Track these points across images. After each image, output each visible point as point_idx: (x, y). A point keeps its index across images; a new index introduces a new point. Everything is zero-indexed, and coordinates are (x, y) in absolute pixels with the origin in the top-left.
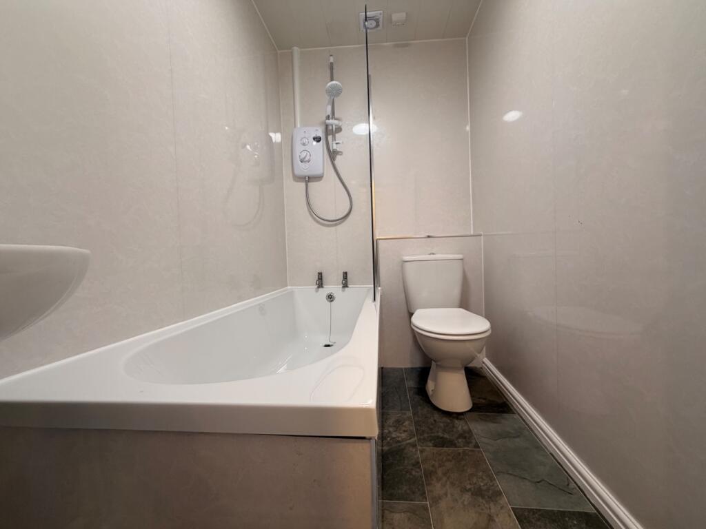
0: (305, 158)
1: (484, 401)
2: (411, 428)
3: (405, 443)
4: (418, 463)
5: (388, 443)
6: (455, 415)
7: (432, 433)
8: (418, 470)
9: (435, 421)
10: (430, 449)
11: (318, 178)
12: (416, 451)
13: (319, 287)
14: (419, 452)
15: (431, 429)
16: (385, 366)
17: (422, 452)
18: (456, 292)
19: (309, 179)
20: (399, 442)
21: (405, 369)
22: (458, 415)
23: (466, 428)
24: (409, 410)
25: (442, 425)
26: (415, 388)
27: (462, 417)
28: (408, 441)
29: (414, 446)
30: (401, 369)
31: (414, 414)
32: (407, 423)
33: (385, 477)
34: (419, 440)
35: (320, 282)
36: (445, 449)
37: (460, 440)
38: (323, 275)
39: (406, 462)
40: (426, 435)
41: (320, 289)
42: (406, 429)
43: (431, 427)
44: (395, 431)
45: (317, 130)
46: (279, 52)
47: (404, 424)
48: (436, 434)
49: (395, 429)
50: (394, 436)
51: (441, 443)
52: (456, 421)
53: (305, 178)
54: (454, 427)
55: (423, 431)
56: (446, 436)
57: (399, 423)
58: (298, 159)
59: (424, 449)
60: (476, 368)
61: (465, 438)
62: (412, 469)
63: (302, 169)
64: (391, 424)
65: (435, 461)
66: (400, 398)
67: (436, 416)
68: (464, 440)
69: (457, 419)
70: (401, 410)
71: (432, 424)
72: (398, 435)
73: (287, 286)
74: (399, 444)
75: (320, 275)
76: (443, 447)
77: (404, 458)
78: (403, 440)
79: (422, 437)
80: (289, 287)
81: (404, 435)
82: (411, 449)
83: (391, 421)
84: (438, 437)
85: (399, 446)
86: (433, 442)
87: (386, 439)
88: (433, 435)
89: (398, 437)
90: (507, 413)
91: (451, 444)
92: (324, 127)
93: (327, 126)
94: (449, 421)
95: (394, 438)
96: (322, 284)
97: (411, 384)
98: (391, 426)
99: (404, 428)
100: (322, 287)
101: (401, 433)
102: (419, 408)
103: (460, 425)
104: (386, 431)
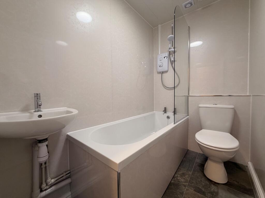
0: (160, 65)
1: (236, 183)
2: (188, 179)
3: (181, 183)
4: (183, 193)
5: (175, 180)
6: (214, 183)
7: (196, 185)
8: (181, 196)
9: (201, 181)
10: (191, 191)
11: (166, 72)
12: (185, 188)
13: (165, 113)
14: (186, 189)
15: (197, 183)
16: (189, 150)
17: (187, 190)
18: (228, 124)
19: (162, 73)
20: (180, 182)
21: (199, 153)
22: (215, 184)
23: (216, 190)
24: (191, 172)
25: (203, 184)
26: (199, 163)
27: (217, 185)
28: (183, 183)
29: (185, 186)
30: (197, 153)
31: (192, 174)
32: (187, 176)
33: (167, 191)
34: (188, 185)
35: (165, 111)
36: (199, 194)
37: (209, 194)
38: (166, 108)
39: (178, 190)
40: (193, 184)
41: (165, 114)
42: (185, 178)
43: (198, 182)
44: (180, 177)
45: (166, 54)
46: (154, 28)
47: (185, 176)
48: (198, 186)
49: (180, 176)
50: (178, 178)
51: (198, 190)
52: (213, 186)
53: (161, 72)
54: (209, 187)
55: (193, 183)
56: (203, 189)
57: (183, 174)
58: (158, 66)
59: (189, 190)
60: (242, 165)
61: (213, 195)
62: (179, 194)
63: (160, 69)
64: (180, 174)
65: (191, 196)
66: (189, 165)
67: (203, 179)
68: (211, 195)
69: (214, 185)
70: (187, 170)
71: (199, 181)
72: (181, 179)
73: (154, 111)
74: (179, 182)
75: (165, 108)
76: (198, 192)
77: (178, 188)
78: (181, 182)
79: (190, 184)
80: (154, 112)
81: (183, 180)
82: (183, 186)
83: (180, 173)
84: (198, 188)
85: (179, 183)
86: (195, 188)
87: (174, 178)
88: (196, 186)
89: (180, 180)
90: (249, 195)
91: (204, 193)
92: (168, 53)
93: (169, 52)
94: (208, 184)
95: (178, 179)
96: (166, 112)
97: (198, 161)
98: (179, 174)
99: (184, 177)
100: (166, 113)
101: (182, 179)
102: (197, 172)
103: (213, 188)
104: (176, 175)
